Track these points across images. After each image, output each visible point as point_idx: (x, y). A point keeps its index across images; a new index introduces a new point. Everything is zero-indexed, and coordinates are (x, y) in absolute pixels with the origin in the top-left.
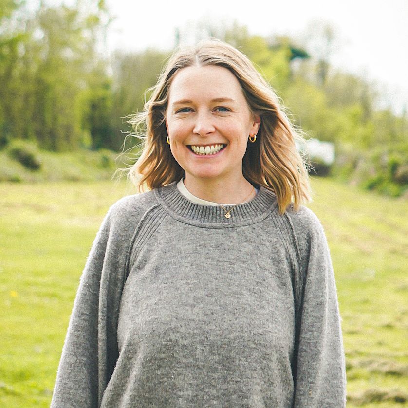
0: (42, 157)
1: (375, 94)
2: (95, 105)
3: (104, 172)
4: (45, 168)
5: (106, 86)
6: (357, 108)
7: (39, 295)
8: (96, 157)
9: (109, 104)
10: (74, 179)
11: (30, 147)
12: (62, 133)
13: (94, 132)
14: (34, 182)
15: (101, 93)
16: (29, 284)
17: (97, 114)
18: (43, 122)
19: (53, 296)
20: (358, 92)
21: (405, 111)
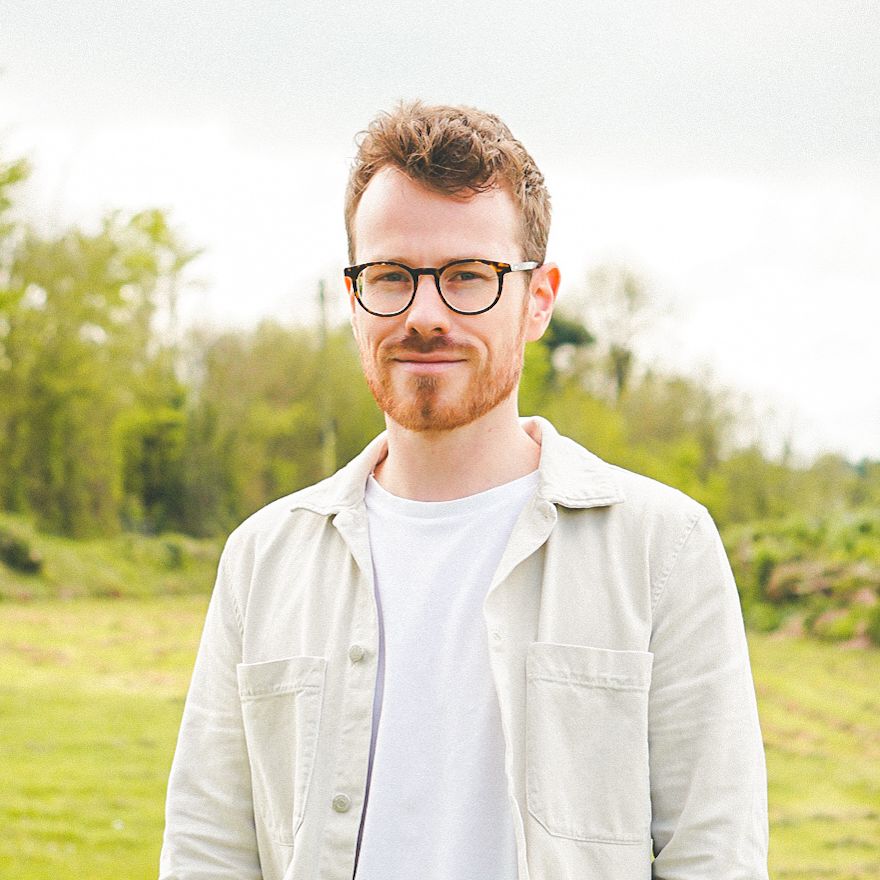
0: (42, 547)
1: (728, 418)
2: (152, 441)
3: (172, 579)
4: (50, 571)
5: (177, 402)
6: (690, 449)
7: (36, 836)
8: (156, 547)
9: (179, 436)
10: (111, 594)
11: (21, 528)
12: (84, 497)
13: (151, 496)
14: (26, 599)
15: (166, 415)
16: (16, 815)
17: (155, 459)
18: (47, 476)
19: (64, 838)
20: (691, 415)
21: (787, 451)
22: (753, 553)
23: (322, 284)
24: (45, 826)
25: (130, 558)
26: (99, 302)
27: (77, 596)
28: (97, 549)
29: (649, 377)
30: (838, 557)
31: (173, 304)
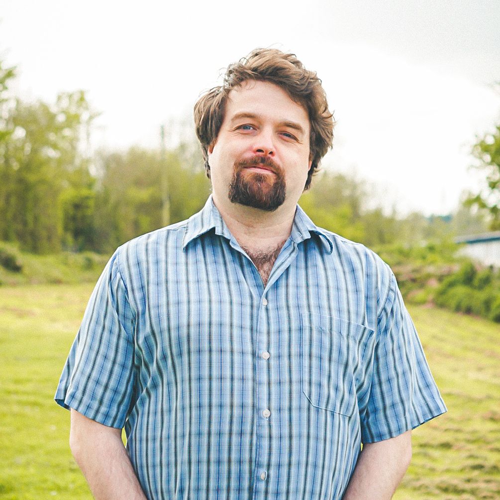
0: (22, 259)
1: (364, 194)
2: (78, 206)
3: (87, 274)
4: (26, 270)
5: (90, 186)
6: (346, 209)
7: (20, 403)
8: (79, 259)
9: (91, 203)
10: (57, 282)
11: (12, 249)
12: (44, 233)
13: (77, 233)
14: (14, 285)
15: (85, 192)
16: (9, 392)
17: (79, 214)
18: (25, 223)
19: (35, 404)
20: (347, 193)
21: (394, 212)
23: (162, 128)
24: (24, 398)
25: (66, 264)
26: (52, 137)
27: (40, 283)
28: (50, 259)
29: (325, 174)
30: (418, 263)
31: (88, 137)
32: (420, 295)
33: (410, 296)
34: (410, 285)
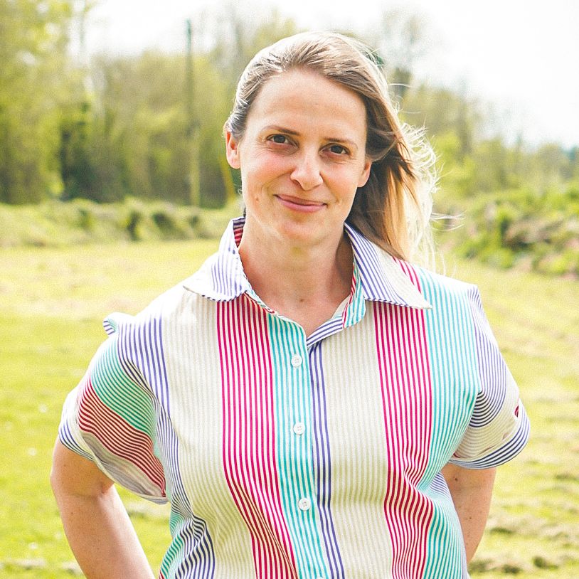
1: (477, 117)
3: (80, 234)
5: (85, 107)
6: (451, 139)
9: (89, 131)
10: (40, 245)
12: (19, 175)
13: (66, 174)
15: (77, 116)
17: (70, 147)
20: (452, 115)
21: (520, 142)
22: (495, 214)
23: (189, 23)
25: (52, 219)
27: (13, 245)
28: (29, 212)
29: (422, 89)
30: (555, 216)
31: (82, 37)
32: (556, 262)
33: (543, 264)
34: (542, 247)
